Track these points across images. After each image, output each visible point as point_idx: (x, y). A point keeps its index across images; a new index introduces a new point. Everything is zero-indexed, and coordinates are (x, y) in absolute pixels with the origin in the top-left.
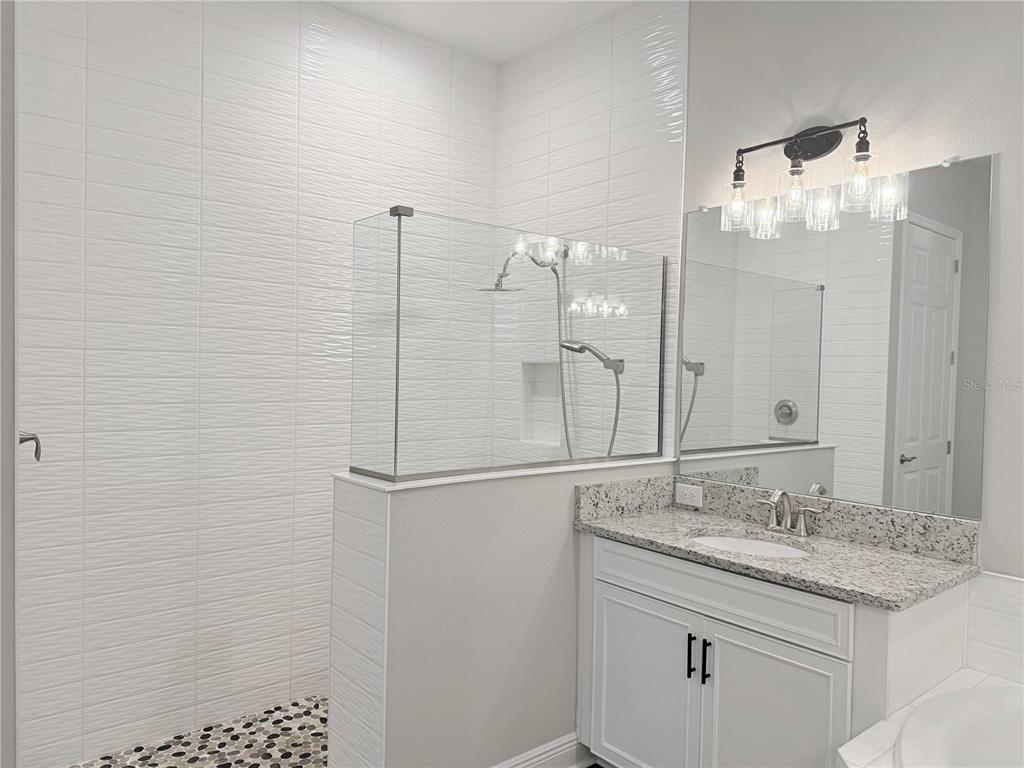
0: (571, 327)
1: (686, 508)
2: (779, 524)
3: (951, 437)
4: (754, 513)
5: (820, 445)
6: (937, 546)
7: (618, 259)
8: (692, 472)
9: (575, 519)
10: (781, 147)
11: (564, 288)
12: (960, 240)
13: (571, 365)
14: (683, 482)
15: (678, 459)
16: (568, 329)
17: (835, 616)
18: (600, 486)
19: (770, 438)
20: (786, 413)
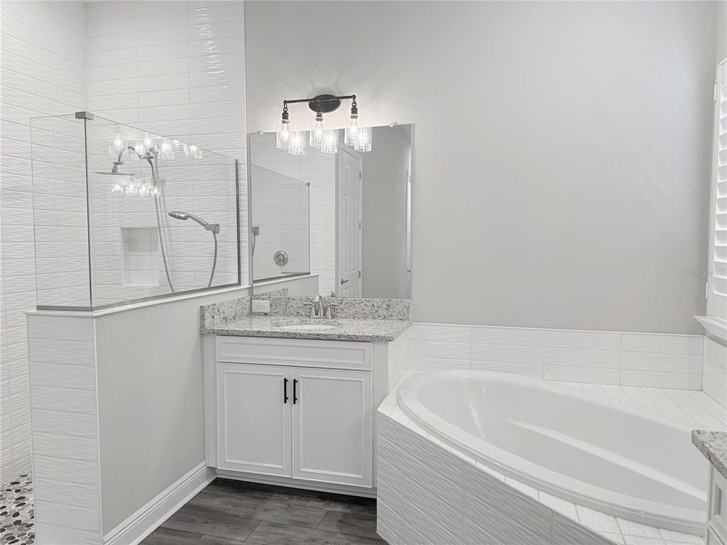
0: (164, 202)
1: (259, 314)
2: (317, 314)
3: (360, 269)
4: (301, 311)
5: (311, 275)
6: (394, 314)
7: (196, 157)
8: (258, 293)
9: (201, 327)
10: (307, 103)
11: (158, 175)
12: (361, 161)
13: (166, 229)
14: (257, 299)
15: (252, 286)
16: (162, 204)
17: (364, 350)
18: (215, 305)
19: (283, 273)
20: (281, 259)
